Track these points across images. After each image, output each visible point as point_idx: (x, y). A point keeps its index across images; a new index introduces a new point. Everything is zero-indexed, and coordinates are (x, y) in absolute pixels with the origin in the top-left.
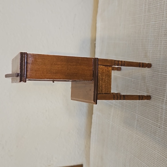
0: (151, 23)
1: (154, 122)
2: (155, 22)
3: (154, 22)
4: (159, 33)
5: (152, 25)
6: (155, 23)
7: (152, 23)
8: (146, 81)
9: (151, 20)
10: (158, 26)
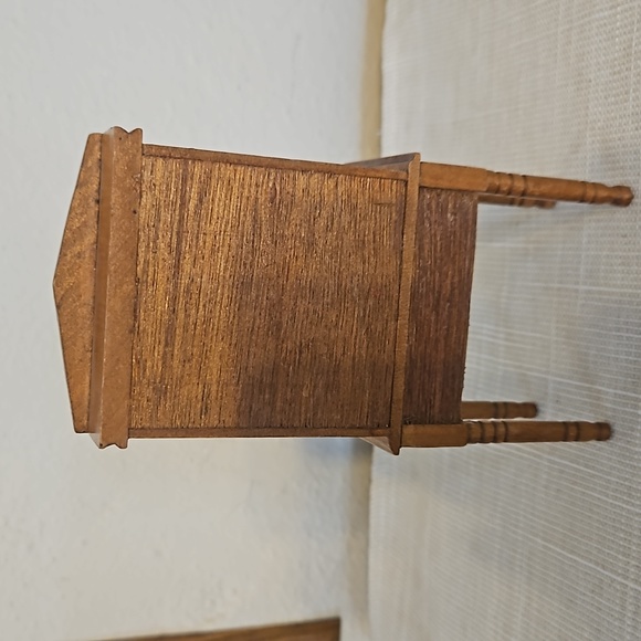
0: (597, 16)
1: (624, 393)
2: (614, 11)
3: (606, 9)
4: (630, 47)
5: (602, 22)
6: (610, 12)
7: (601, 14)
8: (585, 240)
9: (594, 6)
10: (626, 21)
